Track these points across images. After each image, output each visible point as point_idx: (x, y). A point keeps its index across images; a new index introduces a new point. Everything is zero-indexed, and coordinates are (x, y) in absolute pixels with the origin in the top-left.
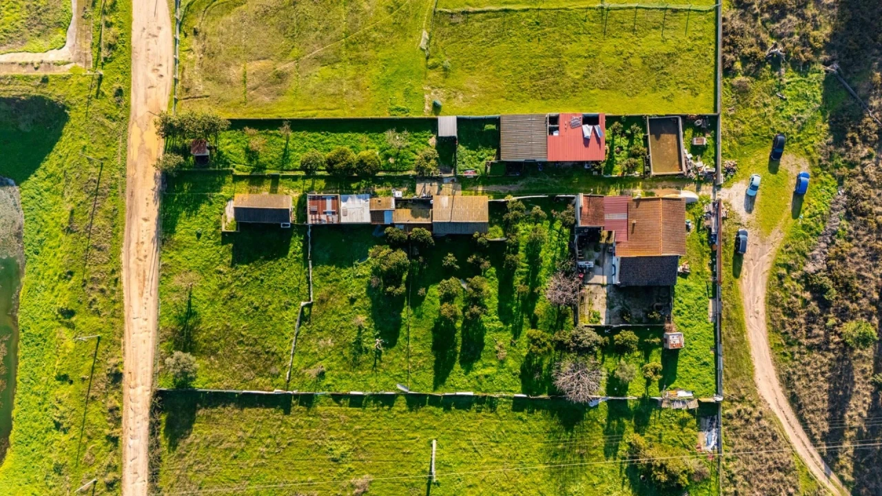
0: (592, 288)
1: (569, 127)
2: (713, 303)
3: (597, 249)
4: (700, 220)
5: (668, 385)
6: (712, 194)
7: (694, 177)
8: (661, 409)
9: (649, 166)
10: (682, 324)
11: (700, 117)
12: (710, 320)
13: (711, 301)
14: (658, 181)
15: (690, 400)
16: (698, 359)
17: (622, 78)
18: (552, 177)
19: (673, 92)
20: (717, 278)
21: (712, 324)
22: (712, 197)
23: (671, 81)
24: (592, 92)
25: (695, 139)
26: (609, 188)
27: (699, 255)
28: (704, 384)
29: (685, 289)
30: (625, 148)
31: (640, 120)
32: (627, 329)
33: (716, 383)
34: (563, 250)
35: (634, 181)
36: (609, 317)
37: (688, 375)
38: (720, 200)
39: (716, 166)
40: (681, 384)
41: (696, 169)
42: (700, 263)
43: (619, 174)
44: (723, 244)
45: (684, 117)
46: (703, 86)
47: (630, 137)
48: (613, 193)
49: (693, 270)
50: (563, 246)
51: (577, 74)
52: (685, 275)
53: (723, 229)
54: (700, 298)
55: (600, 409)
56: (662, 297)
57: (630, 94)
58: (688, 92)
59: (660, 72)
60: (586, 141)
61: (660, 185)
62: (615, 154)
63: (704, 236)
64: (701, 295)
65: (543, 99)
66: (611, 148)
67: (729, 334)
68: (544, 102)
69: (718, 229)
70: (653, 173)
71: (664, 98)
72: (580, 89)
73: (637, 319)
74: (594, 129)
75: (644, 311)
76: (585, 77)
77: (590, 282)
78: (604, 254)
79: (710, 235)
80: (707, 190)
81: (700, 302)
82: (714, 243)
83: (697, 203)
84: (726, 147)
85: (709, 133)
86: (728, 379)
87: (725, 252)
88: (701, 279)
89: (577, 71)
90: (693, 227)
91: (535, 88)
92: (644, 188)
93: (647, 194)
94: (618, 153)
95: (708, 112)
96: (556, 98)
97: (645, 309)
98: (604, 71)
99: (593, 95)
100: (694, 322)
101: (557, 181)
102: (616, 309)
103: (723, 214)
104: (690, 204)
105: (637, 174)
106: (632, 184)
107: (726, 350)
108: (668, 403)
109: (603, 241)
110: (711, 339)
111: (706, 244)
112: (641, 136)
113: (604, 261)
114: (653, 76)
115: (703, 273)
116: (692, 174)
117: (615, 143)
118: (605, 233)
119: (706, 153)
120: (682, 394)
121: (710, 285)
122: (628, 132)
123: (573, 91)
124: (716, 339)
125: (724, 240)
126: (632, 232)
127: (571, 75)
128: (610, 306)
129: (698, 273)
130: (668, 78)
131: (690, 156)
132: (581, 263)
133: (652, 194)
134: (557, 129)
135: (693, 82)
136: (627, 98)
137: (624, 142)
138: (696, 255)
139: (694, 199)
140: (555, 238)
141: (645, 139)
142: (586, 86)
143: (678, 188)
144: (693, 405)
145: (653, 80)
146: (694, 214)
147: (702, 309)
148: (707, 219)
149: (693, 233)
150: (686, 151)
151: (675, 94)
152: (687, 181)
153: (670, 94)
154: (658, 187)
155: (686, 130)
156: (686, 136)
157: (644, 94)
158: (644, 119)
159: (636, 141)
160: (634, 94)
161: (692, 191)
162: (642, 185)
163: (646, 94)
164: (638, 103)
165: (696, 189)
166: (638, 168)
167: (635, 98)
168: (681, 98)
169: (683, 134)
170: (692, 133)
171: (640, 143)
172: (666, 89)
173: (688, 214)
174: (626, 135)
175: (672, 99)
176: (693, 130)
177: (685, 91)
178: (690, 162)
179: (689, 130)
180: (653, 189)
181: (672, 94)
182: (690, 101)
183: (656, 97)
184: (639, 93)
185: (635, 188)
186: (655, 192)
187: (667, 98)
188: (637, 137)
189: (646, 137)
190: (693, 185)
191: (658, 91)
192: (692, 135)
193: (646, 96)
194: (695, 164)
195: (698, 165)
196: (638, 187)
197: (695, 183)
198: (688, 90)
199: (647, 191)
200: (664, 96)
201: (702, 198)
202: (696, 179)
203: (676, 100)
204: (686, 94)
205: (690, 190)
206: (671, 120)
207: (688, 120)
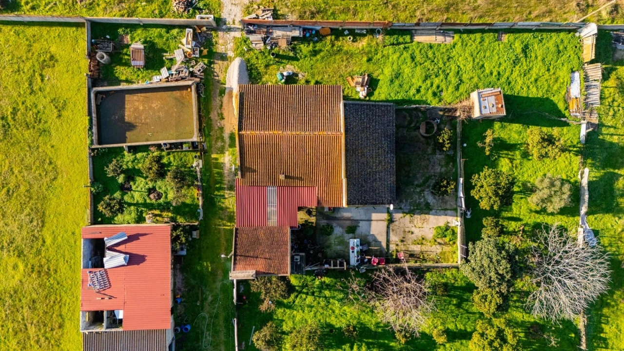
0: (394, 238)
1: (108, 292)
2: (422, 34)
3: (328, 231)
4: (277, 56)
5: (560, 114)
6: (233, 34)
7: (201, 65)
8: (601, 125)
9: (181, 144)
10: (457, 88)
11: (91, 55)
12: (449, 40)
13: (417, 39)
14: (210, 126)
15: (586, 78)
16: (515, 62)
17: (23, 189)
18: (202, 307)
19: (48, 99)
20: (379, 27)
21: (457, 36)
22: (238, 34)
23: (28, 103)
24: (49, 241)
25: (133, 63)
26: (222, 209)
27: (338, 57)
28: (559, 52)
29: (397, 83)
30: (151, 185)
31: (99, 160)
32: (468, 187)
33: (558, 31)
34: (328, 287)
35: (209, 166)
36: (445, 211)
37: (543, 79)
38: (242, 22)
39: (182, 27)
40: (558, 90)
41: (188, 60)
42: (352, 55)
43: (195, 192)
44: (318, 18)
45: (94, 81)
46: (37, 47)
47: (131, 175)
48: (230, 201)
49: (364, 68)
50: (323, 287)
51: (15, 267)
52: (372, 84)
53: (293, 18)
54: (413, 58)
55: (600, 226)
56: (410, 122)
57: (51, 175)
58: (47, 72)
59: (11, 123)
60: (134, 259)
61: (217, 124)
62: (162, 201)
63: (305, 49)
64: (406, 55)
65: (61, 326)
66: (150, 207)
67: (474, 9)
68: (68, 324)
69: (294, 26)
70: (195, 139)
71: (59, 116)
72: (44, 261)
73: (447, 164)
74: (111, 248)
75: (434, 153)
76: (20, 254)
77: (384, 245)
78: (335, 219)
79: (303, 40)
80: (225, 42)
81: (418, 58)
82: (317, 31)
83: (248, 61)
84: (149, 8)
85: (122, 38)
86: (550, 12)
87: (333, 14)
88: (379, 56)
89: (10, 268)
90: (289, 68)
91: (42, 339)
92: (222, 151)
93: (232, 145)
94: (159, 196)
95: (83, 38)
96: (60, 302)
97: (430, 150)
98: (9, 220)
99: (55, 239)
100: (454, 68)
101: (210, 298)
102: (430, 199)
103: (268, 17)
104: (251, 73)
105: (197, 164)
106: (215, 170)
107: (501, 15)
108: (591, 113)
109: (313, 219)
110: (482, 40)
111: (319, 46)
112: (128, 157)
113: (348, 219)
114: (19, 136)
115: (370, 52)
116: (197, 69)
117: (141, 201)
118: (302, 217)
119: (159, 43)
120: (575, 90)
121: (389, 39)
122: (121, 179)
123: (48, 274)
124: (483, 31)
125: (313, 14)
126: (301, 179)
127: (17, 278)
128: (426, 209)
129: (369, 60)
130: (22, 108)
131: (164, 72)
132: (353, 259)
133: (232, 137)
134: (112, 313)
135: (29, 64)
136: (59, 180)
137: (140, 186)
138: (337, 64)
139: (240, 67)
140: (309, 299)
141: (134, 150)
142: (39, 252)
143: (222, 92)
144: (596, 72)
145: (27, 134)
146: (267, 66)
147: (430, 54)
148: (276, 44)
149: (301, 68)
150: (156, 79)
151: (53, 96)
152: (209, 77)
153: (52, 105)
154: (220, 126)
155: (117, 78)
156: (129, 78)
157: (53, 150)
158: (97, 153)
159: (137, 165)
160: (53, 168)
161: (227, 68)
162: (218, 154)
163: (53, 147)
164: (68, 161)
165: (223, 61)
166: (187, 161)
167: (59, 166)
168: (59, 85)
169: (125, 84)
170: (122, 68)
171: (141, 159)
172: (44, 112)
173: (267, 76)
174: (127, 183)
175: (62, 101)
176: (118, 67)
177: (46, 79)
178: (176, 71)
179: (116, 72)
180: (224, 135)
181: (52, 102)
182: (65, 70)
183: (57, 130)
184: (50, 158)
185: (222, 165)
186: (229, 132)
187: (59, 111)
188: (130, 163)
189: (130, 149)
190: (216, 66)
191: (46, 126)
192: (126, 68)
193: (55, 148)
194: (179, 63)
195: (181, 57)
196: (221, 160)
197: (213, 63)
198: (44, 73)
199: (227, 146)
200: (56, 115)
201: (239, 51)
202: (206, 61)
203: (63, 94)
204: (53, 77)
205: (226, 72)
206: (99, 104)
207: (99, 75)
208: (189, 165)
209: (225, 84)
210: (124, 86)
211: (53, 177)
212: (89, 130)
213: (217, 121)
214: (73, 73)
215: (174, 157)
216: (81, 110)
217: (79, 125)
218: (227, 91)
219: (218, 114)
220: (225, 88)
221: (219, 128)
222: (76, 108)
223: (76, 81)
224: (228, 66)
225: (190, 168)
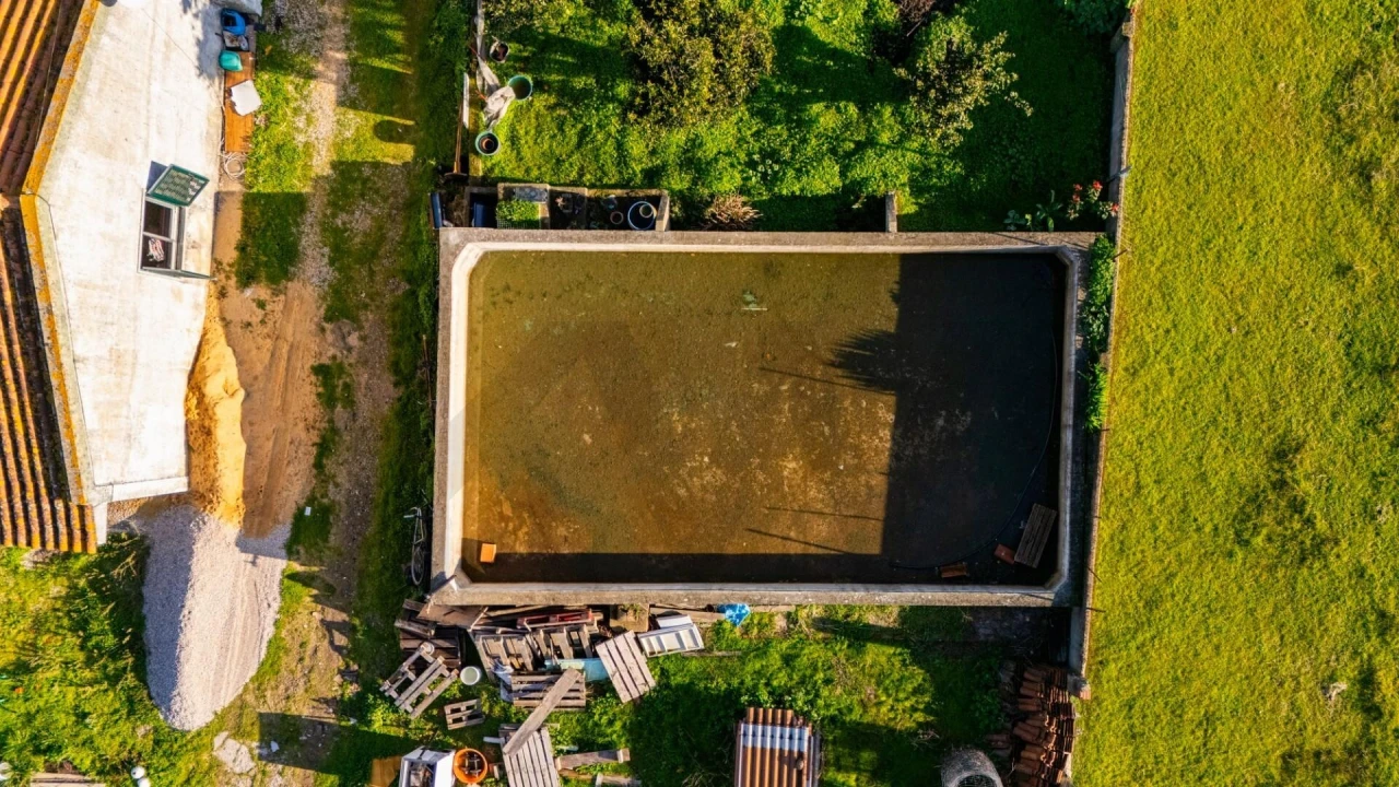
7: (411, 700)
19: (1340, 561)
25: (802, 739)
35: (426, 91)
47: (883, 66)
58: (1331, 724)
61: (359, 344)
71: (1283, 454)
83: (133, 705)
92: (349, 178)
104: (128, 627)
106: (397, 64)
112: (891, 175)
116: (434, 678)
131: (629, 669)
136: (1322, 67)
141: (851, 211)
143: (306, 533)
146: (27, 665)
150: (682, 635)
151: (1311, 578)
152: (378, 621)
153: (1321, 525)
154: (346, 325)
155: (919, 658)
156: (842, 647)
157: (1344, 248)
158: (1066, 200)
159: (847, 126)
160: (1351, 139)
161: (269, 668)
162: (376, 165)
163: (1343, 270)
164: (1259, 170)
165: (283, 717)
166: (550, 127)
167: (1317, 147)
168: (1269, 642)
169: (871, 619)
170: (882, 715)
171: (818, 158)
172: (1376, 488)
173: (38, 603)
174: (916, 18)
175: (1259, 541)
176: (906, 723)
177: (1343, 686)
178: (558, 672)
179: (916, 691)
180: (329, 273)
181: (1319, 543)
182: (1222, 732)
183: (1303, 368)
184: (1367, 199)
185: (353, 91)
186: (294, 287)
187: (1280, 485)
188: (885, 138)
189: (871, 217)
190: (333, 686)
191: (1369, 401)
192: (855, 716)
193: (1327, 263)
194: (532, 721)
195: (524, 752)
196: (360, 122)
197: (344, 707)
198: (1354, 721)
199: (316, 208)
200: (1306, 462)
201: (185, 764)
202: (380, 721)
203: (1248, 583)
204: (1302, 696)
205: (275, 645)
206: (1037, 509)
207: (1018, 680)
208: (540, 101)
209: (293, 577)
210: (882, 604)
211: (1359, 83)
212: (1103, 344)
213: (364, 362)
214: (1177, 711)
215: (622, 158)
216: (1147, 480)
217: (1168, 391)
218: (283, 532)
219: (350, 402)
220: (290, 551)
221: (355, 319)
222: (1175, 496)
223: (1160, 660)
224: (259, 679)
225: (540, 86)
